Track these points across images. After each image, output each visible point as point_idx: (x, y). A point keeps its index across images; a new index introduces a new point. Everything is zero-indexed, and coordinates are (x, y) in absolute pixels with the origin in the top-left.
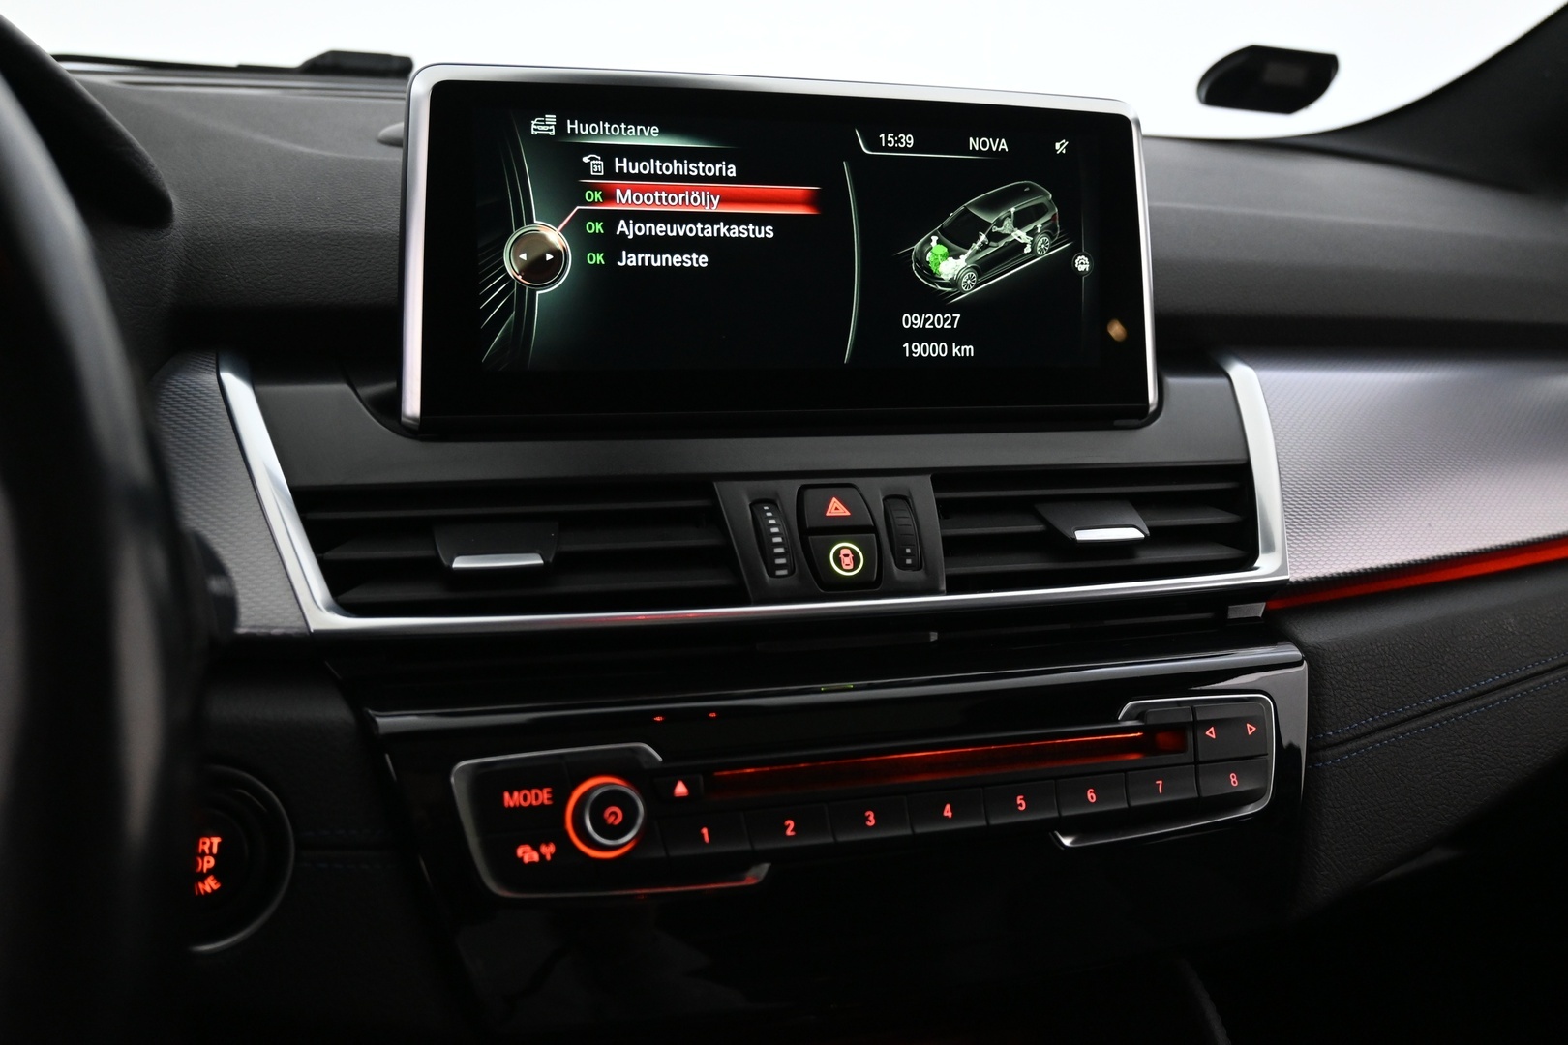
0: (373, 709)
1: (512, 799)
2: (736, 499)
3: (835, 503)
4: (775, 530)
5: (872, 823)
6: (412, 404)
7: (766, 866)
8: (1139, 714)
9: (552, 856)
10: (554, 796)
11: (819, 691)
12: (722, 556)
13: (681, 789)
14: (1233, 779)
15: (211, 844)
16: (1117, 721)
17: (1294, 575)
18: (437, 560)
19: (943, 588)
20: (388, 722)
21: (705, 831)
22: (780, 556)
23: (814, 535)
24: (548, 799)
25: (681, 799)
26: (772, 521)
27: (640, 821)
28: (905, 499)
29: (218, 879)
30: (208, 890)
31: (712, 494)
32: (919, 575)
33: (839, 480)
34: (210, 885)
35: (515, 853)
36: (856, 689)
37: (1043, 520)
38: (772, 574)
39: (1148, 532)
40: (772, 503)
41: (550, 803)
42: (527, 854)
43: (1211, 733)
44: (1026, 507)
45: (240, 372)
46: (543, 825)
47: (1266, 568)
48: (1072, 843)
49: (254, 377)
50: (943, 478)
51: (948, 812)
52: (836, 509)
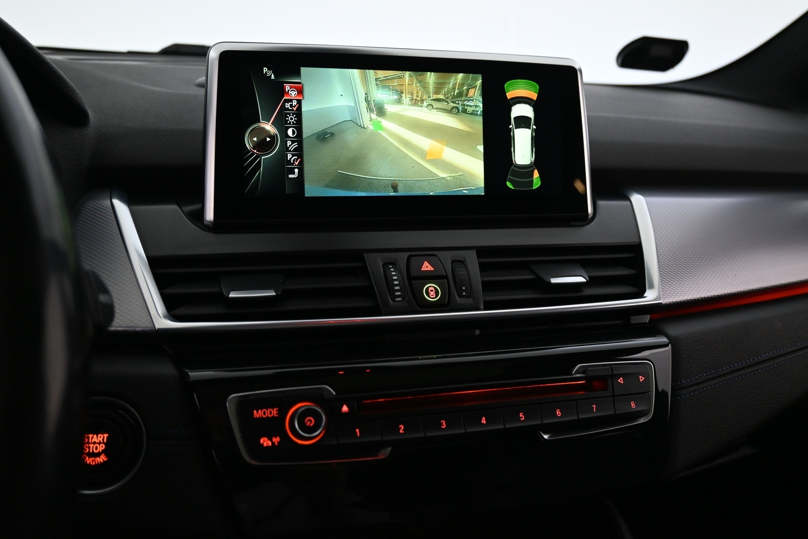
0: (187, 369)
1: (257, 414)
2: (375, 262)
3: (426, 264)
4: (395, 278)
5: (444, 426)
6: (210, 215)
7: (390, 449)
8: (583, 370)
9: (278, 443)
10: (279, 412)
11: (418, 359)
12: (368, 291)
13: (345, 408)
14: (633, 405)
15: (104, 437)
16: (572, 375)
17: (664, 301)
18: (221, 293)
19: (482, 307)
20: (194, 375)
21: (357, 430)
22: (397, 291)
23: (415, 280)
24: (276, 414)
25: (345, 414)
26: (394, 273)
27: (323, 424)
28: (462, 262)
29: (107, 455)
30: (102, 461)
31: (363, 261)
32: (470, 300)
33: (428, 252)
34: (102, 459)
35: (260, 442)
36: (437, 358)
37: (534, 273)
38: (393, 300)
39: (588, 279)
40: (394, 264)
41: (277, 416)
42: (265, 442)
43: (621, 380)
44: (525, 267)
45: (122, 200)
46: (274, 427)
47: (650, 297)
48: (548, 438)
49: (129, 202)
50: (482, 252)
51: (484, 421)
52: (427, 267)
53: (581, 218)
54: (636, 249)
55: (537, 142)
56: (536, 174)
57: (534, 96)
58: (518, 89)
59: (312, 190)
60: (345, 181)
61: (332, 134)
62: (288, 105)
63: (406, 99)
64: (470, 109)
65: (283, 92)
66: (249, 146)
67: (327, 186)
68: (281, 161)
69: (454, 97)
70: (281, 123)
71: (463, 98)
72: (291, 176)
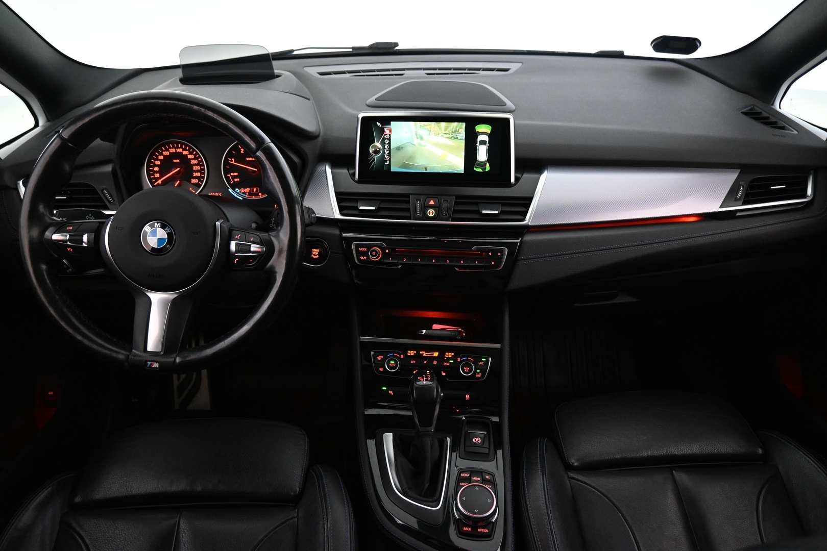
0: (342, 232)
1: (360, 249)
2: (412, 199)
3: (432, 201)
4: (419, 208)
5: (419, 261)
6: (356, 176)
7: (401, 266)
9: (366, 259)
12: (408, 210)
13: (387, 251)
14: (493, 263)
15: (317, 250)
16: (472, 249)
17: (530, 224)
18: (357, 207)
19: (450, 220)
20: (344, 235)
21: (391, 258)
22: (418, 211)
23: (426, 208)
24: (367, 250)
25: (387, 253)
26: (419, 204)
28: (448, 201)
31: (409, 198)
32: (445, 217)
33: (435, 196)
34: (317, 257)
35: (360, 257)
37: (477, 207)
38: (416, 215)
39: (500, 212)
40: (419, 200)
42: (362, 258)
43: (490, 254)
44: (473, 204)
45: (329, 166)
46: (365, 254)
47: (525, 222)
48: (457, 270)
49: (332, 168)
50: (458, 197)
51: (434, 261)
53: (508, 184)
54: (530, 199)
55: (489, 151)
56: (488, 165)
57: (489, 131)
58: (481, 128)
59: (394, 169)
60: (405, 166)
61: (402, 148)
62: (385, 137)
63: (432, 133)
64: (459, 138)
65: (384, 131)
66: (371, 152)
67: (400, 168)
68: (383, 159)
69: (452, 132)
70: (383, 143)
71: (457, 133)
72: (386, 163)
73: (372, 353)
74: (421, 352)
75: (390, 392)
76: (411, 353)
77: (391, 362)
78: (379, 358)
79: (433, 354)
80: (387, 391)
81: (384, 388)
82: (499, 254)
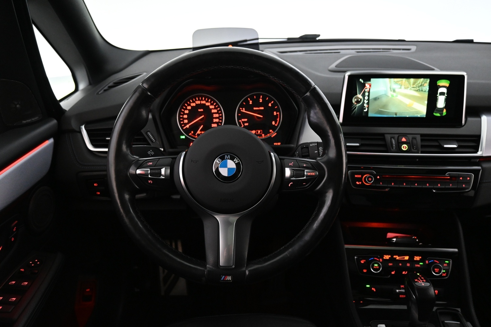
1: (356, 176)
2: (388, 137)
4: (394, 144)
5: (405, 185)
7: (389, 189)
8: (449, 174)
9: (361, 184)
10: (361, 176)
11: (397, 166)
12: (385, 145)
13: (378, 177)
16: (446, 175)
17: (484, 155)
19: (420, 152)
21: (381, 183)
22: (394, 146)
23: (400, 143)
25: (378, 179)
26: (393, 141)
27: (373, 180)
28: (415, 138)
31: (384, 136)
32: (416, 151)
33: (405, 135)
35: (356, 183)
37: (439, 143)
38: (393, 149)
39: (458, 146)
40: (394, 138)
42: (358, 183)
43: (461, 178)
44: (436, 140)
46: (360, 180)
47: (479, 153)
48: (435, 191)
50: (422, 135)
51: (416, 185)
52: (404, 140)
53: (460, 125)
54: (479, 136)
55: (447, 100)
56: (445, 111)
57: (447, 85)
58: (441, 83)
59: (370, 115)
60: (381, 112)
61: (378, 98)
62: (366, 90)
63: (403, 87)
64: (424, 90)
65: (365, 86)
66: (354, 102)
67: (376, 113)
68: (362, 107)
69: (419, 86)
70: (364, 95)
71: (422, 86)
72: (365, 111)
73: (355, 257)
74: (395, 257)
75: (373, 289)
76: (387, 257)
77: (375, 265)
78: (362, 262)
79: (404, 258)
80: (370, 288)
81: (368, 286)
82: (468, 179)
